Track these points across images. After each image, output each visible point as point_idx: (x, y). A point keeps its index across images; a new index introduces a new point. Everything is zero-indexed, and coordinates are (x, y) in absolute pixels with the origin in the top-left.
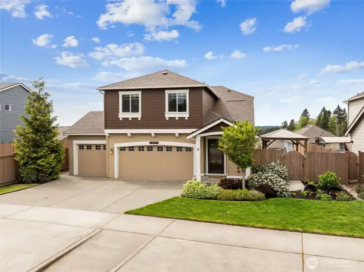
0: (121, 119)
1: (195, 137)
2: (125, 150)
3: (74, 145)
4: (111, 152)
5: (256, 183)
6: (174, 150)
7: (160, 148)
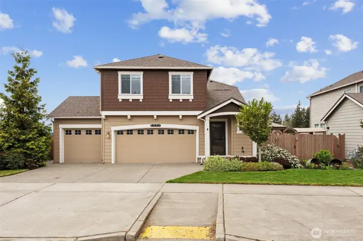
0: (120, 100)
1: (204, 118)
2: (122, 134)
3: (61, 129)
4: (108, 136)
5: (270, 158)
6: (176, 133)
7: (161, 131)
